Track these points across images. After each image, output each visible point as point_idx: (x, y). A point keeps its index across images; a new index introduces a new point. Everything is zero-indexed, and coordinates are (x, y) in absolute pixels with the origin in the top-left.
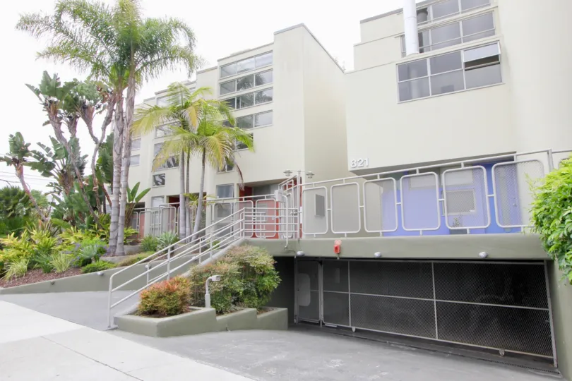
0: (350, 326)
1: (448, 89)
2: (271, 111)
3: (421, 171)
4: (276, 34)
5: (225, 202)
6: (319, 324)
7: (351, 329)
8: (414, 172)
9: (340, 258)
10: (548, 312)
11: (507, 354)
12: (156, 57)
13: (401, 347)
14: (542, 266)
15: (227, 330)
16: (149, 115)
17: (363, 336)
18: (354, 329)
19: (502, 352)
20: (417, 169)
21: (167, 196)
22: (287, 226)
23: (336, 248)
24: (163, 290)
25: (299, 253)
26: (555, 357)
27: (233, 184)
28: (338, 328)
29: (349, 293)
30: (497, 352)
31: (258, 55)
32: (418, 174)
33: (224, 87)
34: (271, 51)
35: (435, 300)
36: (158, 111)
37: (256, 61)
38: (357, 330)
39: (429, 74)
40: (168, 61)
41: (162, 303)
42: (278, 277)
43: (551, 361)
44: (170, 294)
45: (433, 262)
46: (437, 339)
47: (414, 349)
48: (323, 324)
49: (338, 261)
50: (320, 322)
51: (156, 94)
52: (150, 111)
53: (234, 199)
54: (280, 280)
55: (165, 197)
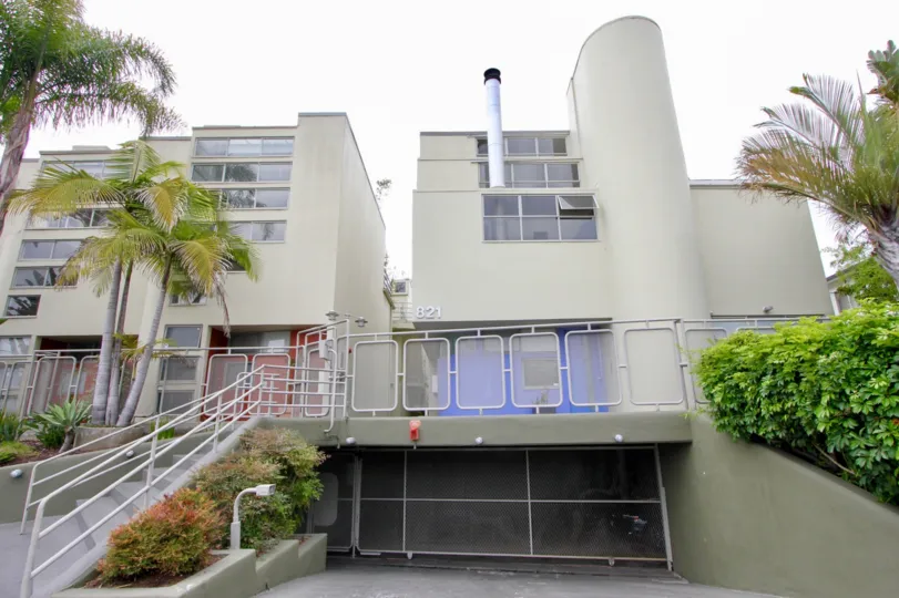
0: (404, 551)
1: (541, 236)
2: (284, 222)
3: (537, 329)
4: (301, 115)
5: (191, 354)
6: (350, 553)
7: (405, 556)
8: (529, 330)
9: (418, 447)
10: (659, 505)
11: (618, 563)
12: (83, 90)
13: (493, 573)
14: (652, 451)
15: (267, 588)
16: (69, 183)
17: (427, 564)
18: (410, 555)
19: (612, 563)
20: (533, 326)
21: (39, 337)
22: (333, 398)
23: (414, 432)
24: (173, 521)
25: (350, 440)
26: (670, 558)
27: (201, 326)
28: (384, 556)
29: (405, 500)
30: (606, 563)
31: (265, 138)
32: (533, 333)
33: (199, 171)
34: (292, 137)
35: (529, 501)
36: (85, 181)
37: (263, 145)
38: (414, 556)
39: (521, 215)
40: (108, 102)
41: (172, 552)
42: (317, 481)
43: (664, 565)
44: (186, 530)
45: (527, 449)
46: (532, 555)
47: (511, 574)
48: (358, 553)
49: (415, 452)
50: (351, 549)
51: (42, 153)
52: (72, 177)
53: (201, 350)
54: (321, 485)
55: (34, 339)
